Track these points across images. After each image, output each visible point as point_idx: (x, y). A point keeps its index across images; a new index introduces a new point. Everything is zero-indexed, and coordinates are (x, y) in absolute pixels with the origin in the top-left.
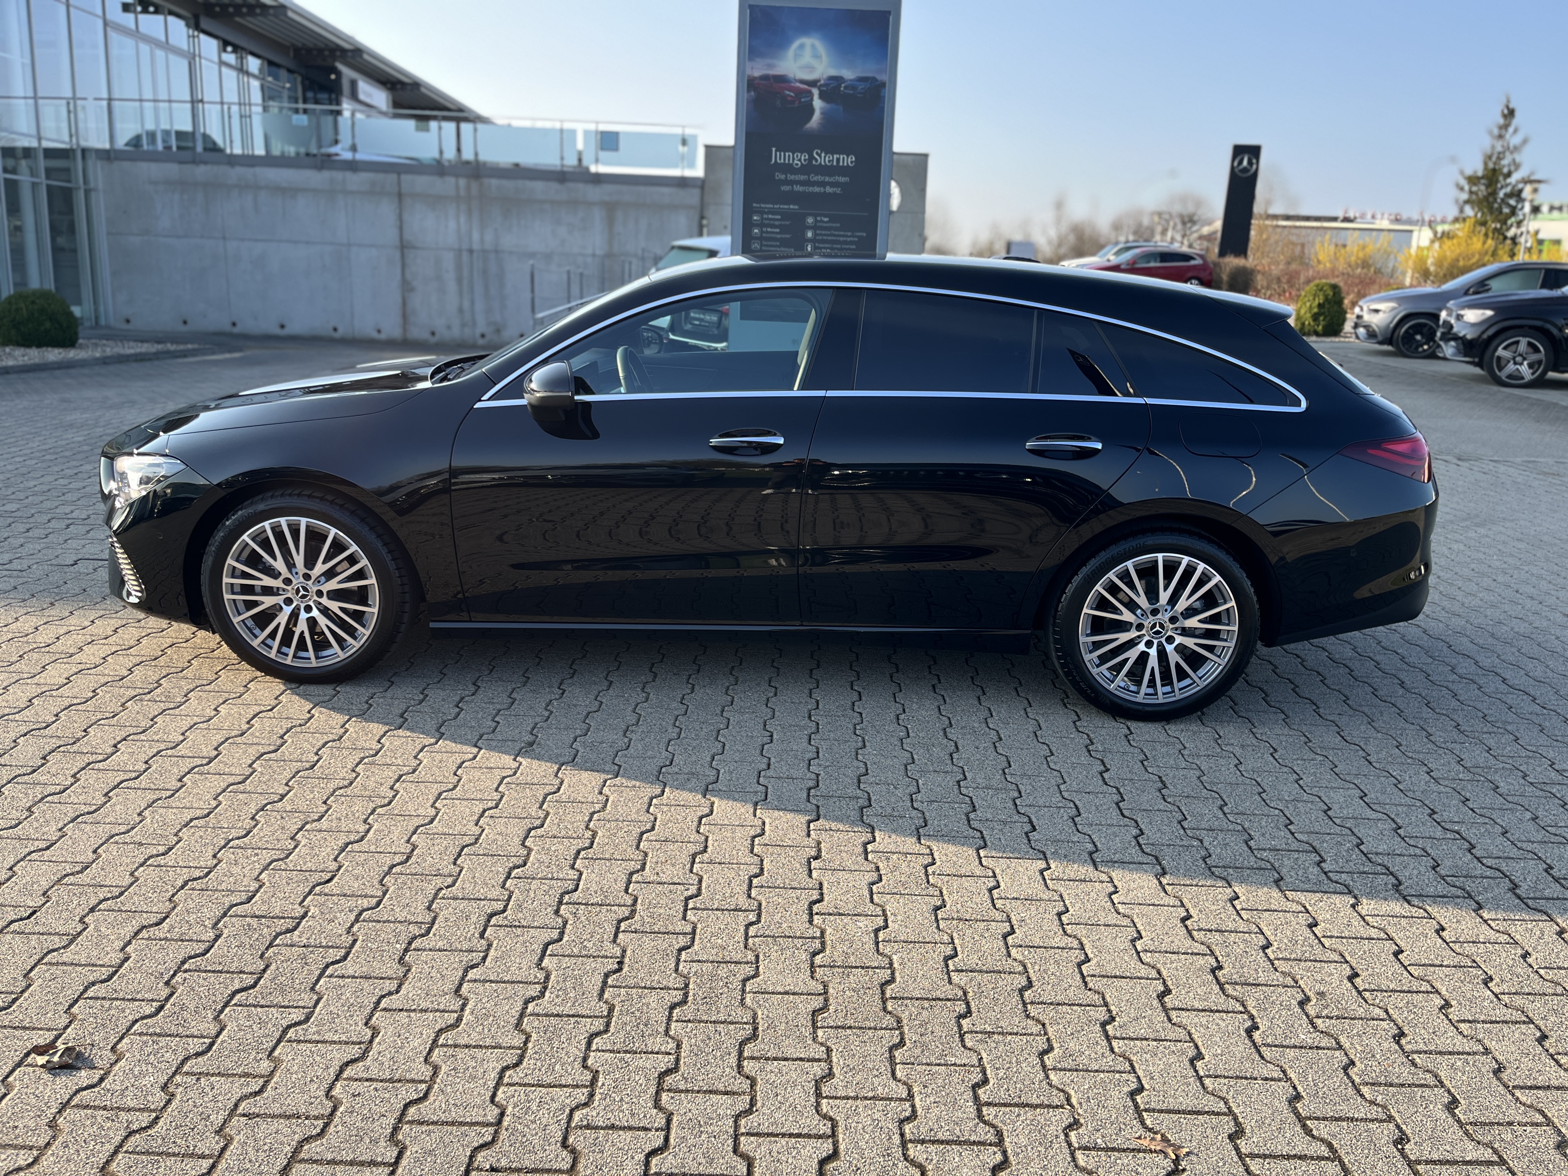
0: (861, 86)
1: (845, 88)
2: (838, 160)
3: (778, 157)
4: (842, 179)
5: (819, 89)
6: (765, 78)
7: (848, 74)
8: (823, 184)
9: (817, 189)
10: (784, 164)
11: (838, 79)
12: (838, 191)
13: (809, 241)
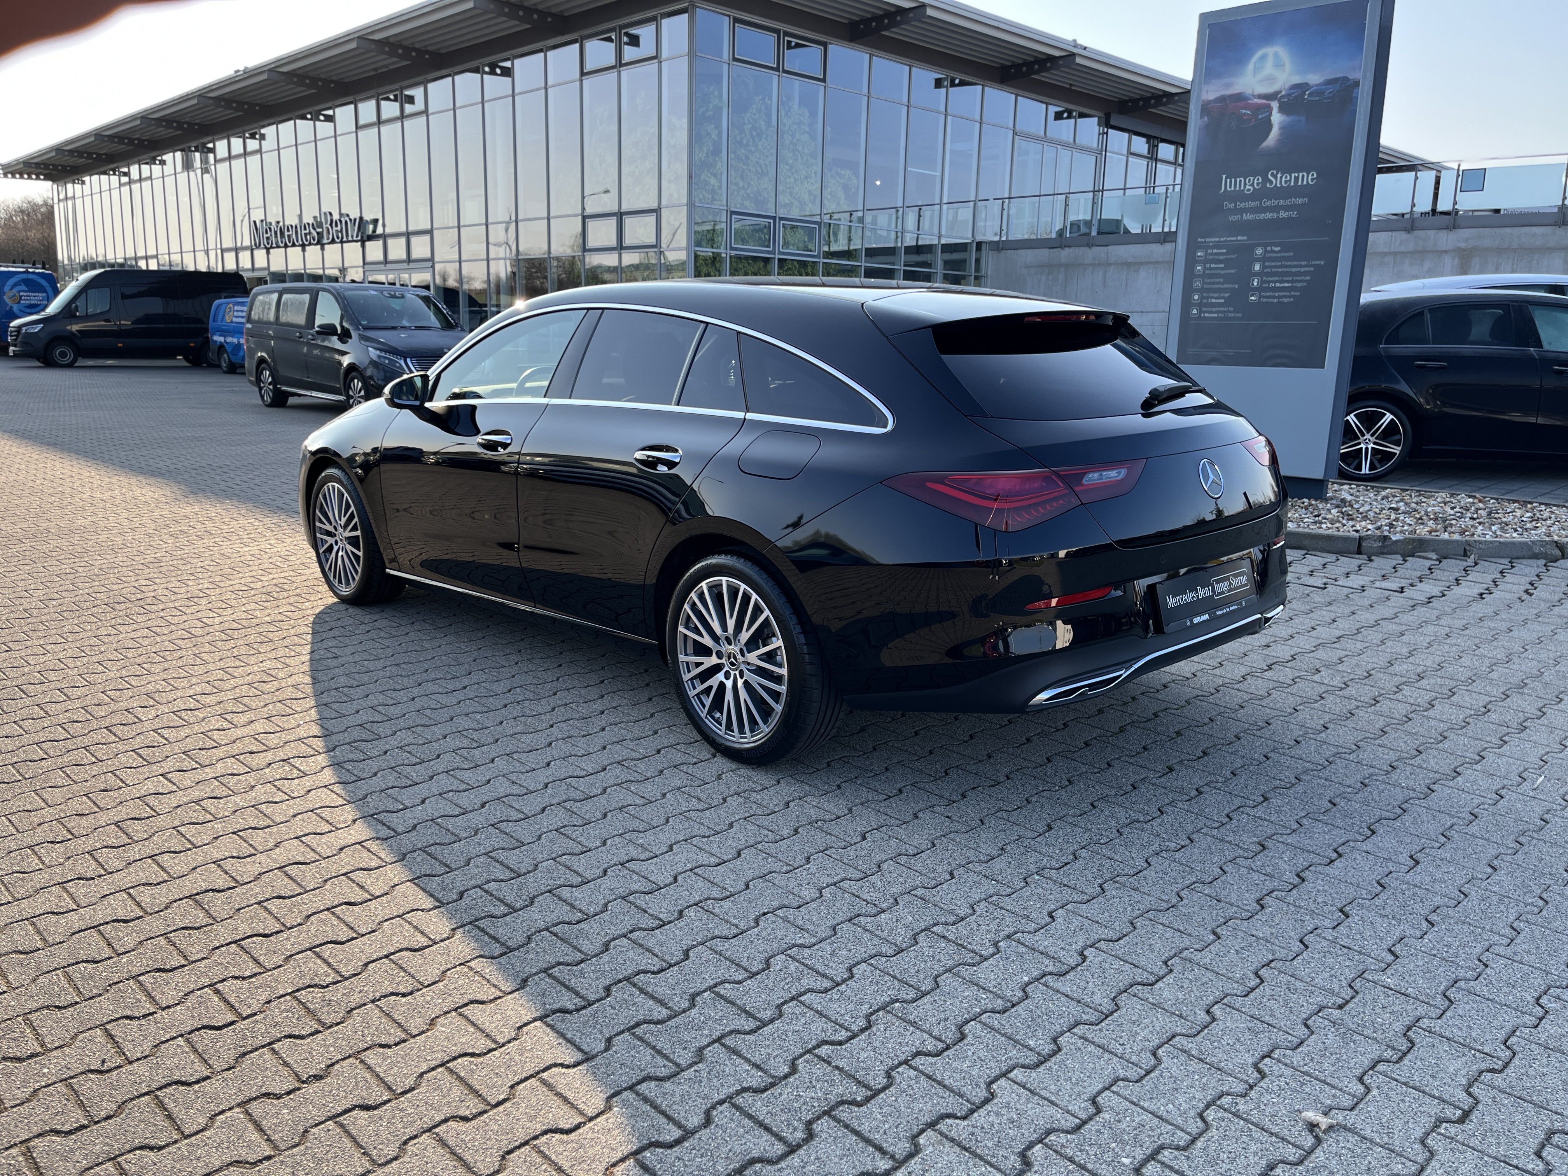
0: (1330, 89)
1: (1310, 95)
2: (1297, 178)
3: (1228, 185)
4: (1300, 201)
5: (1279, 101)
6: (1222, 99)
7: (1314, 79)
8: (1277, 209)
9: (1269, 215)
10: (1235, 191)
11: (1302, 87)
12: (1294, 214)
13: (1256, 274)
